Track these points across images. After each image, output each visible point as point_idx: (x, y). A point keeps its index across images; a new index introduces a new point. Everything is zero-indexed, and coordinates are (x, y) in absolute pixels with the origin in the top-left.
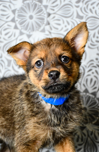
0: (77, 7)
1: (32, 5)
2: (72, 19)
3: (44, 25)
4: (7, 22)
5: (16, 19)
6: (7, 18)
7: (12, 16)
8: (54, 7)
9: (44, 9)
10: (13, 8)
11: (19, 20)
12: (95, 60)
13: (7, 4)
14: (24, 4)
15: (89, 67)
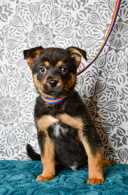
0: (77, 29)
1: (41, 29)
2: (72, 39)
3: (50, 44)
4: (21, 43)
5: (28, 40)
6: (21, 40)
7: (25, 38)
8: (58, 30)
9: (50, 31)
10: (26, 32)
11: (30, 41)
12: (91, 71)
13: (21, 29)
14: (34, 28)
15: (86, 77)
